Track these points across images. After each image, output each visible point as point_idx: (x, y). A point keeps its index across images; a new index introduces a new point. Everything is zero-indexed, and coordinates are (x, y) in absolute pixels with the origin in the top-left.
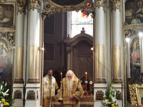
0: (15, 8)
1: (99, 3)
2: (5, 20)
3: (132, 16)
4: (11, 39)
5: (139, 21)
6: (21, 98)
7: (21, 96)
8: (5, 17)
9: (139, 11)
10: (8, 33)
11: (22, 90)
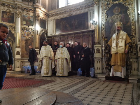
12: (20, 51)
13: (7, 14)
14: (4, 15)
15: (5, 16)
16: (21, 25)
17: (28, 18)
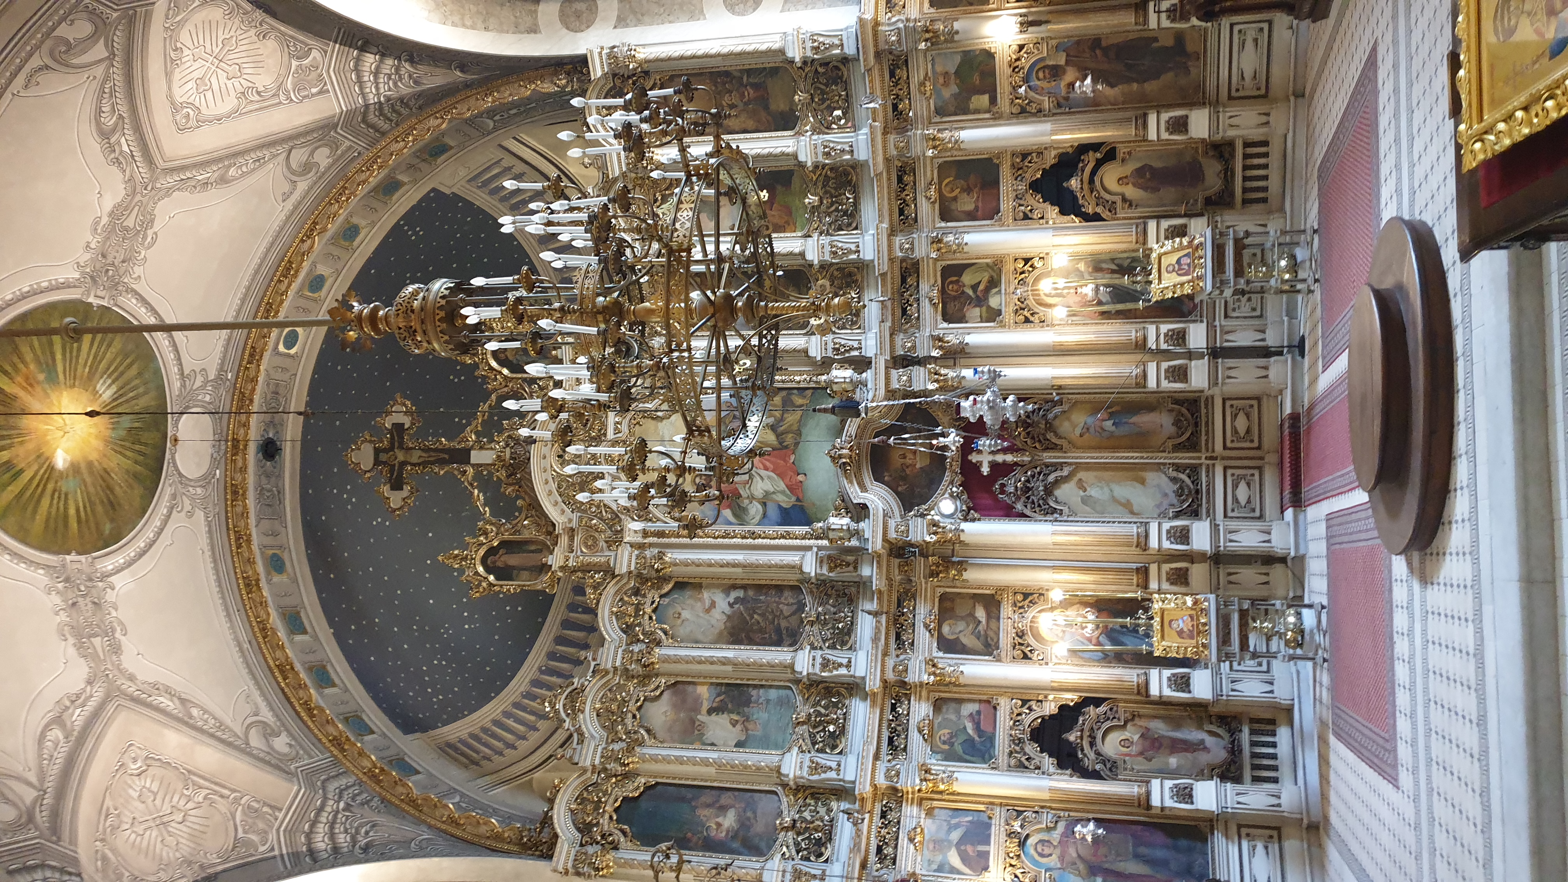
0: (948, 590)
1: (953, 378)
2: (980, 613)
3: (980, 306)
4: (1030, 598)
5: (995, 290)
6: (1187, 569)
7: (1180, 569)
8: (972, 615)
9: (970, 292)
10: (1015, 605)
11: (1166, 567)
12: (1165, 116)
13: (955, 199)
14: (964, 212)
15: (967, 203)
16: (997, 118)
17: (946, 84)
